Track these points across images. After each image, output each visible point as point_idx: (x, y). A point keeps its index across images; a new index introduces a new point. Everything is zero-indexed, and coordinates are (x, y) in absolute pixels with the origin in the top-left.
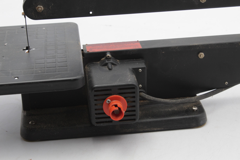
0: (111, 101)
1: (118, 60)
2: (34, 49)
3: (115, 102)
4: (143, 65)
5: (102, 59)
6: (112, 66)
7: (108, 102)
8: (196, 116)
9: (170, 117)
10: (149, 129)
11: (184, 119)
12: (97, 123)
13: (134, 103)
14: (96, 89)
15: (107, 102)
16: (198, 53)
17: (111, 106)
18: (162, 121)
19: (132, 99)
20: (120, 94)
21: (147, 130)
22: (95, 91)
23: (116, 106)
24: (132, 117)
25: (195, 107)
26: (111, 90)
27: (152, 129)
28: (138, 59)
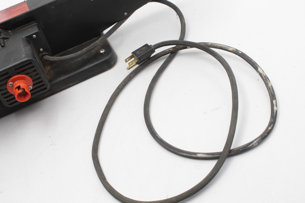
0: (13, 83)
1: (9, 30)
3: (17, 83)
4: (36, 30)
6: (5, 40)
7: (11, 85)
11: (95, 66)
12: (10, 104)
15: (9, 85)
17: (14, 89)
18: (74, 75)
21: (63, 88)
23: (19, 88)
24: (43, 88)
25: (102, 51)
26: (9, 73)
28: (30, 23)
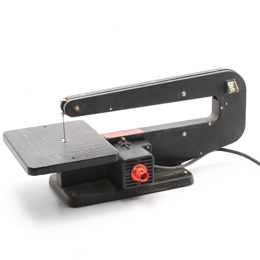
0: (137, 169)
1: (129, 142)
2: (68, 140)
3: (140, 169)
4: (149, 144)
5: (119, 142)
6: (129, 146)
7: (135, 169)
8: (188, 177)
9: (171, 179)
10: (158, 190)
11: (180, 180)
12: (127, 186)
13: (151, 169)
14: (126, 161)
16: (182, 133)
19: (150, 167)
20: (142, 163)
22: (126, 163)
24: (150, 180)
25: (185, 172)
26: (137, 161)
27: (160, 190)
28: (143, 140)
